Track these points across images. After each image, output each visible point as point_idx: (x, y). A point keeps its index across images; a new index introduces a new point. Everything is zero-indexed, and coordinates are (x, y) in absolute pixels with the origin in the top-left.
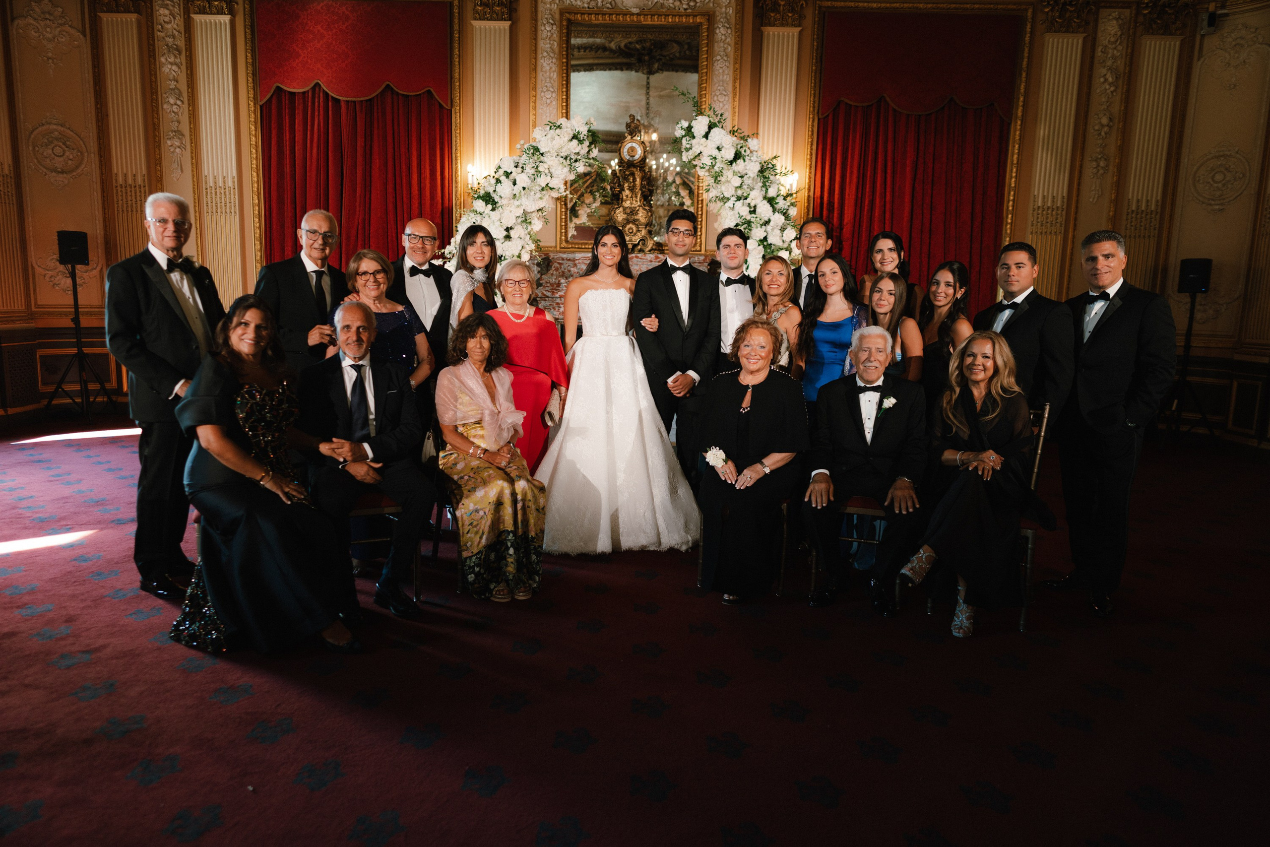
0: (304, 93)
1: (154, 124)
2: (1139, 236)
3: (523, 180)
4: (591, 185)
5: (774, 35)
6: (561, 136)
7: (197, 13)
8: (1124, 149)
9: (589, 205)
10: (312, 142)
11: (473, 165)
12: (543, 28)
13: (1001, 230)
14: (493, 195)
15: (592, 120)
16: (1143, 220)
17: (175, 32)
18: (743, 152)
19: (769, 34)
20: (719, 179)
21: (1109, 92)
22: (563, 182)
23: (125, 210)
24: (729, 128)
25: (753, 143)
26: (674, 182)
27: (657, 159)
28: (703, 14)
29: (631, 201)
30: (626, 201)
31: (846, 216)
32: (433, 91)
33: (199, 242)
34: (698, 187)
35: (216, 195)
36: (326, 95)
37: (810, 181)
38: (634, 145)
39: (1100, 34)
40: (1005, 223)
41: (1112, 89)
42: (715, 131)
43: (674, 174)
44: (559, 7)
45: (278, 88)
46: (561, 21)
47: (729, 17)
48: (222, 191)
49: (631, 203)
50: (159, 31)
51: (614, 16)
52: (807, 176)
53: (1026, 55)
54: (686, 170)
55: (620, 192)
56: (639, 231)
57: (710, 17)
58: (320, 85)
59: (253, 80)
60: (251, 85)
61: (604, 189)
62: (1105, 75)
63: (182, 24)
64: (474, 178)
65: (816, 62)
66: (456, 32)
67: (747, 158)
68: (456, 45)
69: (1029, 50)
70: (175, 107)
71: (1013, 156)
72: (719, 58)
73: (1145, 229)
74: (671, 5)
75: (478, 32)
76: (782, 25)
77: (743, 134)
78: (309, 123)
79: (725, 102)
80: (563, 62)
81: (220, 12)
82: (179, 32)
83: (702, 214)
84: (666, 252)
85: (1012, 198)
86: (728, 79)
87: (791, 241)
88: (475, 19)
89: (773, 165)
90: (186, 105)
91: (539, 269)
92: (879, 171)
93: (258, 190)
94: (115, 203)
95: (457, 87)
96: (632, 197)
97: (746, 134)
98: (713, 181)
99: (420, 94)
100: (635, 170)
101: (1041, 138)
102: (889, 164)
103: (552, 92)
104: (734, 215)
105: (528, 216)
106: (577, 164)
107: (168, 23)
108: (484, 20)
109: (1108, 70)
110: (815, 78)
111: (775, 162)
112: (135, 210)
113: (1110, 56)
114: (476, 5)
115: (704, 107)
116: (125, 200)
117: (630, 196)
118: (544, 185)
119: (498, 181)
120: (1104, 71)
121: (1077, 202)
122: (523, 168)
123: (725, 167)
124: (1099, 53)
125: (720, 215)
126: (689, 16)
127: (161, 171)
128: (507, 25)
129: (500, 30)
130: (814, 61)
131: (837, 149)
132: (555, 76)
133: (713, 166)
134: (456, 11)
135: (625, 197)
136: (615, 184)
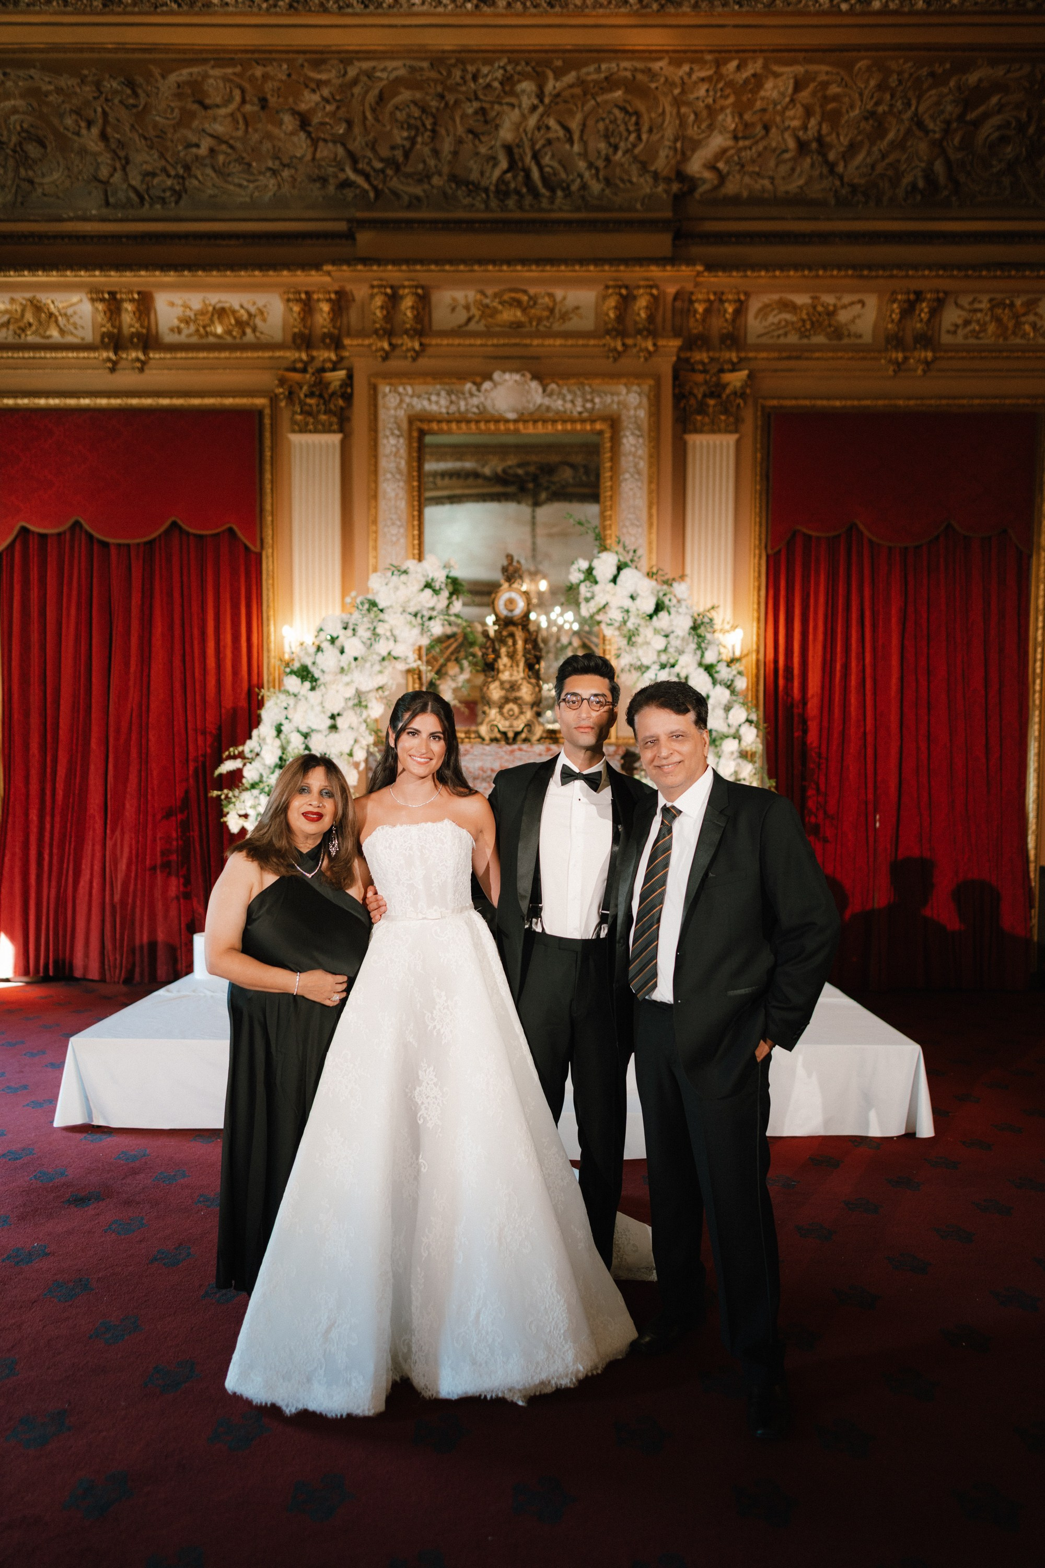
0: (59, 534)
3: (354, 646)
4: (457, 650)
5: (701, 444)
9: (454, 678)
10: (69, 601)
11: (291, 626)
12: (385, 441)
15: (452, 563)
18: (667, 602)
19: (694, 444)
20: (633, 639)
22: (416, 647)
24: (645, 569)
25: (680, 589)
27: (547, 614)
29: (511, 671)
30: (503, 672)
31: (810, 685)
32: (236, 529)
36: (90, 536)
37: (759, 640)
38: (514, 595)
40: (1032, 691)
42: (625, 573)
43: (570, 633)
44: (407, 413)
45: (24, 530)
46: (410, 430)
47: (639, 422)
49: (511, 675)
51: (482, 423)
52: (755, 632)
54: (587, 628)
55: (495, 660)
56: (522, 713)
57: (614, 423)
58: (81, 526)
61: (474, 655)
65: (761, 479)
66: (267, 448)
67: (673, 610)
68: (268, 467)
71: (1037, 599)
72: (627, 476)
74: (561, 408)
75: (298, 449)
76: (713, 432)
77: (665, 578)
78: (66, 575)
79: (638, 534)
80: (413, 487)
84: (561, 740)
85: (1039, 656)
86: (641, 504)
88: (293, 431)
89: (711, 618)
95: (270, 523)
96: (512, 666)
97: (669, 576)
98: (626, 643)
99: (219, 533)
100: (512, 628)
102: (868, 613)
103: (399, 527)
106: (432, 623)
108: (306, 432)
110: (761, 500)
111: (712, 614)
114: (294, 413)
115: (609, 541)
117: (509, 664)
118: (385, 654)
122: (354, 629)
123: (642, 622)
126: (586, 421)
128: (336, 438)
129: (327, 445)
130: (758, 478)
131: (793, 595)
132: (403, 504)
133: (625, 622)
134: (267, 421)
135: (501, 667)
136: (487, 649)
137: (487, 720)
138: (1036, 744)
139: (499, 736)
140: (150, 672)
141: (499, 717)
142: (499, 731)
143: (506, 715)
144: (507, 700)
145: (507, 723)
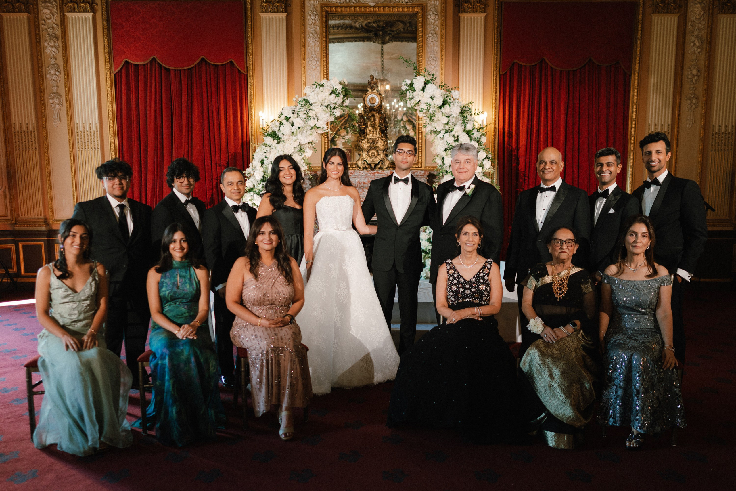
0: (144, 65)
1: (40, 89)
2: (721, 150)
3: (298, 122)
4: (345, 123)
5: (468, 18)
6: (324, 92)
7: (69, 12)
8: (709, 91)
9: (343, 137)
10: (151, 99)
11: (263, 112)
13: (627, 148)
14: (278, 133)
16: (723, 139)
17: (54, 25)
18: (448, 100)
19: (464, 18)
20: (432, 118)
21: (696, 52)
22: (326, 123)
23: (21, 148)
24: (439, 83)
25: (455, 94)
26: (402, 120)
27: (390, 103)
28: (419, 6)
29: (373, 134)
30: (369, 134)
31: (521, 141)
32: (234, 62)
33: (73, 170)
34: (419, 123)
35: (84, 136)
36: (161, 65)
37: (495, 118)
38: (374, 96)
39: (689, 14)
40: (629, 143)
41: (699, 50)
42: (428, 86)
43: (402, 114)
44: (320, 3)
45: (126, 62)
46: (321, 11)
47: (436, 8)
48: (89, 133)
49: (373, 136)
50: (43, 24)
51: (358, 8)
52: (493, 114)
53: (640, 29)
54: (410, 112)
55: (365, 128)
56: (378, 154)
57: (424, 8)
58: (155, 59)
59: (109, 57)
60: (107, 60)
61: (354, 126)
62: (694, 41)
63: (58, 19)
64: (264, 121)
65: (497, 37)
66: (249, 21)
67: (451, 104)
68: (249, 30)
69: (642, 25)
70: (55, 76)
71: (633, 97)
72: (430, 35)
73: (725, 145)
74: (397, 0)
75: (264, 19)
76: (473, 12)
77: (448, 88)
79: (435, 65)
80: (323, 40)
81: (86, 11)
82: (57, 25)
83: (422, 142)
85: (633, 126)
86: (437, 50)
87: (483, 160)
88: (262, 12)
89: (469, 108)
90: (62, 75)
91: (311, 182)
92: (543, 108)
93: (114, 132)
94: (14, 143)
95: (251, 59)
96: (373, 131)
97: (450, 87)
98: (429, 120)
99: (225, 64)
100: (375, 113)
101: (652, 84)
102: (549, 104)
103: (317, 61)
104: (444, 143)
105: (302, 147)
106: (335, 110)
107: (49, 19)
108: (268, 12)
109: (696, 38)
110: (497, 47)
111: (470, 106)
112: (27, 148)
113: (696, 28)
114: (262, 2)
115: (421, 68)
116: (20, 141)
117: (372, 131)
118: (313, 126)
119: (281, 123)
120: (693, 38)
121: (678, 127)
122: (298, 114)
123: (437, 110)
124: (689, 26)
125: (434, 142)
126: (409, 7)
127: (46, 121)
128: (284, 15)
129: (279, 19)
130: (496, 35)
131: (513, 95)
132: (318, 50)
133: (428, 110)
134: (249, 7)
135: (368, 132)
136: (361, 123)
137: (361, 158)
138: (631, 170)
139: (367, 166)
140: (192, 134)
141: (367, 157)
142: (367, 163)
143: (371, 156)
144: (371, 148)
145: (371, 160)
